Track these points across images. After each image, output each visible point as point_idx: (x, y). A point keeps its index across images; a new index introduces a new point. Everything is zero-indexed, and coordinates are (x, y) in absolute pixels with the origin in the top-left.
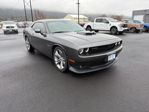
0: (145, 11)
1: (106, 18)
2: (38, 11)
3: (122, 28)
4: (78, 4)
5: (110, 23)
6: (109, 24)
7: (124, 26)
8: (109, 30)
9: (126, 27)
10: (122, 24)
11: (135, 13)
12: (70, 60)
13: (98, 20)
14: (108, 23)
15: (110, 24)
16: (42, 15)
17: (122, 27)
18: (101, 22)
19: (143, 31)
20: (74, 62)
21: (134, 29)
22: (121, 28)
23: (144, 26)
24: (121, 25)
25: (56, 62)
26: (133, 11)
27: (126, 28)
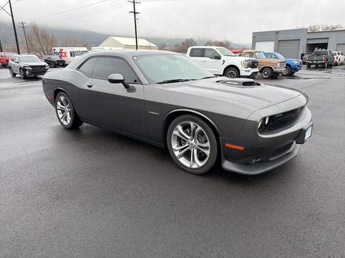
0: (277, 32)
1: (214, 48)
2: (35, 28)
3: (249, 69)
4: (135, 13)
5: (223, 58)
6: (221, 61)
7: (253, 65)
8: (222, 73)
9: (256, 67)
10: (249, 60)
11: (258, 37)
12: (227, 145)
13: (196, 51)
14: (218, 58)
15: (224, 62)
16: (45, 38)
17: (249, 66)
18: (202, 56)
19: (283, 75)
20: (242, 148)
21: (269, 70)
22: (246, 69)
23: (287, 65)
24: (247, 63)
25: (175, 152)
26: (254, 33)
27: (257, 70)
